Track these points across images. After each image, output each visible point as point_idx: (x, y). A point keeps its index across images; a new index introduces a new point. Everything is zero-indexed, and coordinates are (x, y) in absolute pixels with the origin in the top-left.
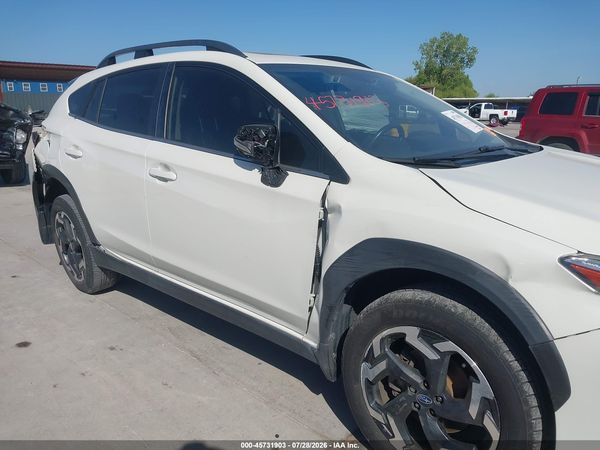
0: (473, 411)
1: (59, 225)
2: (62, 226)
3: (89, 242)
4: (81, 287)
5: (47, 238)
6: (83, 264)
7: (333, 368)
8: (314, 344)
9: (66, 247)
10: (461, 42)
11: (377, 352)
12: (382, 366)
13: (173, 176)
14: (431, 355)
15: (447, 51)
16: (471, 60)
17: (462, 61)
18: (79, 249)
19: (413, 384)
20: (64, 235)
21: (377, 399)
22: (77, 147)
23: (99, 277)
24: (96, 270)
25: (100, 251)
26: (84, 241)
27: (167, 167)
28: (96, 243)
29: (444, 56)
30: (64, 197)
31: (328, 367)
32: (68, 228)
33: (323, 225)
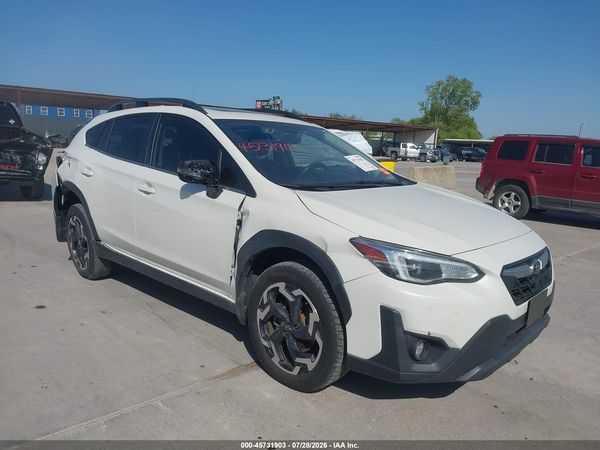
0: (310, 331)
1: (72, 226)
2: (74, 227)
3: (93, 238)
4: (84, 275)
5: (61, 237)
6: (87, 255)
7: (244, 316)
8: (234, 301)
9: (76, 244)
10: (466, 85)
11: (265, 301)
12: (268, 309)
13: (153, 190)
14: (291, 299)
15: (453, 94)
16: (475, 103)
17: (467, 103)
18: (85, 245)
19: (283, 319)
20: (74, 234)
21: (267, 333)
22: (90, 169)
23: (99, 266)
24: (97, 260)
25: (100, 245)
26: (89, 238)
27: (150, 185)
28: (98, 240)
29: (449, 98)
30: (78, 205)
31: (240, 315)
32: (78, 230)
33: (240, 223)
